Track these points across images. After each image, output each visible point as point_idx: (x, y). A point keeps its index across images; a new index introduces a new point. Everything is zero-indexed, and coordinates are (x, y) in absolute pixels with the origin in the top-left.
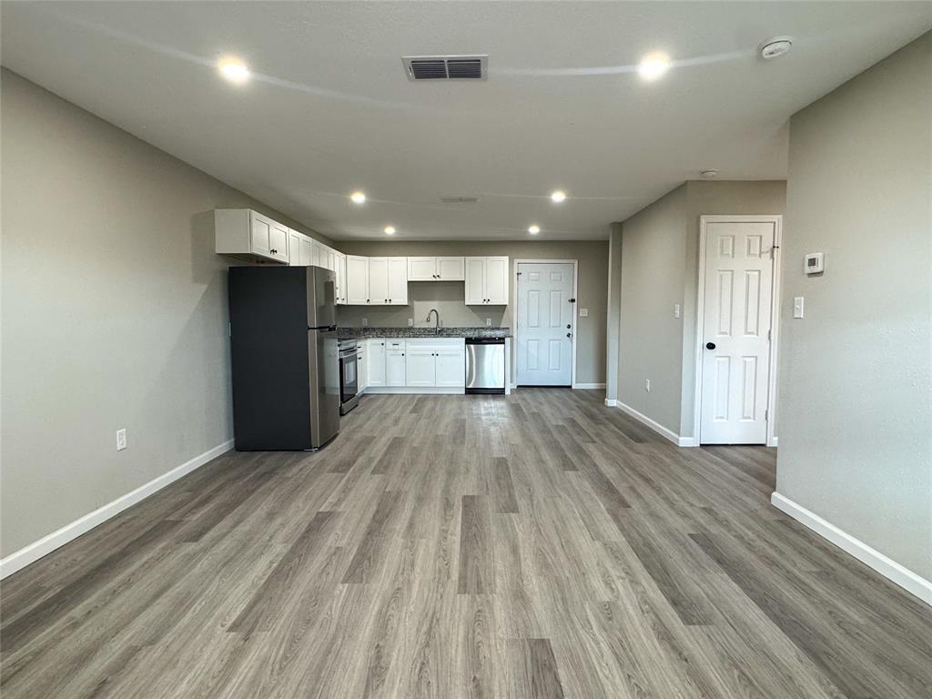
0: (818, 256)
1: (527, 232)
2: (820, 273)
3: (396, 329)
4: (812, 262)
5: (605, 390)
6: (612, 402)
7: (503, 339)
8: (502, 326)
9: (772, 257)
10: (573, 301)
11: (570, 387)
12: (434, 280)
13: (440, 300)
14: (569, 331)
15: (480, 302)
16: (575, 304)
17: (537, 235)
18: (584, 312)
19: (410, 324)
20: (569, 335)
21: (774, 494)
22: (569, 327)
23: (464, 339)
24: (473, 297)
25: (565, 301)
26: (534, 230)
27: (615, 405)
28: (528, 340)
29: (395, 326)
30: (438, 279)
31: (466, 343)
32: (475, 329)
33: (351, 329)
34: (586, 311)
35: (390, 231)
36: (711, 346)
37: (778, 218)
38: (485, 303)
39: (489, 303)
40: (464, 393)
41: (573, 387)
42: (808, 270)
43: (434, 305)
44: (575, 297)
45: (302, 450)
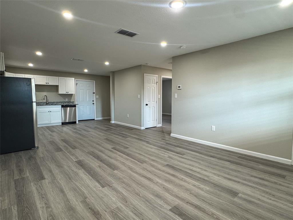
0: (180, 86)
1: (84, 71)
2: (181, 89)
4: (179, 87)
5: (110, 119)
6: (113, 122)
7: (75, 105)
8: (71, 101)
9: (157, 84)
10: (94, 93)
11: (94, 119)
12: (46, 84)
13: (48, 92)
14: (93, 102)
15: (65, 93)
16: (95, 94)
17: (87, 72)
18: (97, 97)
20: (93, 104)
21: (171, 134)
22: (93, 101)
23: (61, 106)
24: (61, 91)
25: (92, 93)
26: (86, 71)
27: (114, 123)
28: (81, 106)
30: (48, 84)
31: (62, 107)
32: (62, 102)
34: (98, 96)
35: (31, 65)
36: (147, 105)
37: (157, 76)
38: (67, 93)
39: (68, 93)
40: (61, 124)
41: (95, 119)
42: (178, 88)
43: (45, 94)
44: (95, 92)
45: (31, 149)
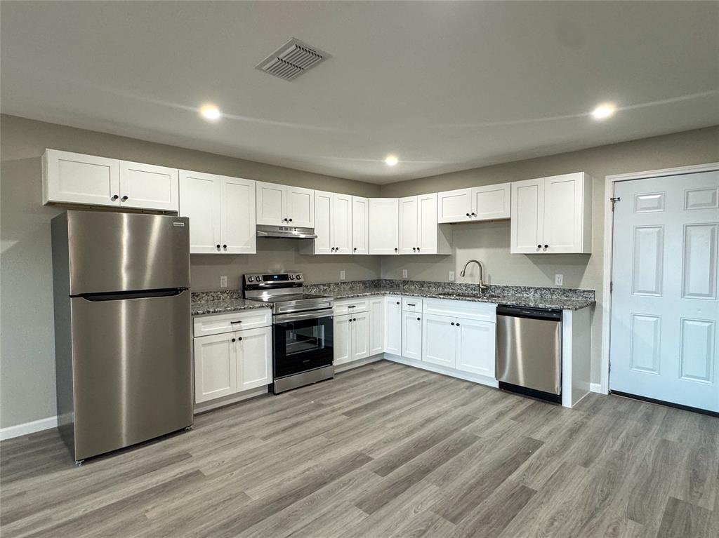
3: (435, 284)
7: (560, 312)
8: (582, 288)
12: (469, 220)
15: (533, 250)
19: (451, 279)
23: (495, 307)
24: (521, 243)
28: (634, 315)
29: (433, 280)
30: (473, 219)
31: (498, 313)
33: (391, 281)
38: (541, 251)
39: (548, 251)
40: (496, 386)
43: (478, 254)
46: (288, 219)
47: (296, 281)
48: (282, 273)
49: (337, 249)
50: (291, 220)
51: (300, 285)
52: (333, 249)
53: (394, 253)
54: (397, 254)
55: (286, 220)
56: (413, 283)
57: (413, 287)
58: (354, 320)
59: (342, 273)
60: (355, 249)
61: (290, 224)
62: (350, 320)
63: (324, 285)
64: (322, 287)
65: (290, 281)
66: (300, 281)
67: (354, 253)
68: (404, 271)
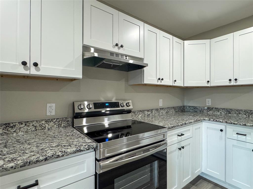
46: (120, 45)
47: (126, 108)
48: (114, 101)
49: (162, 79)
50: (122, 46)
51: (129, 112)
52: (159, 79)
53: (206, 85)
54: (209, 85)
55: (117, 45)
56: (218, 109)
57: (219, 113)
58: (183, 147)
59: (161, 101)
60: (175, 81)
61: (121, 51)
62: (180, 149)
63: (148, 111)
64: (146, 113)
65: (120, 108)
66: (130, 108)
67: (174, 85)
68: (207, 100)
